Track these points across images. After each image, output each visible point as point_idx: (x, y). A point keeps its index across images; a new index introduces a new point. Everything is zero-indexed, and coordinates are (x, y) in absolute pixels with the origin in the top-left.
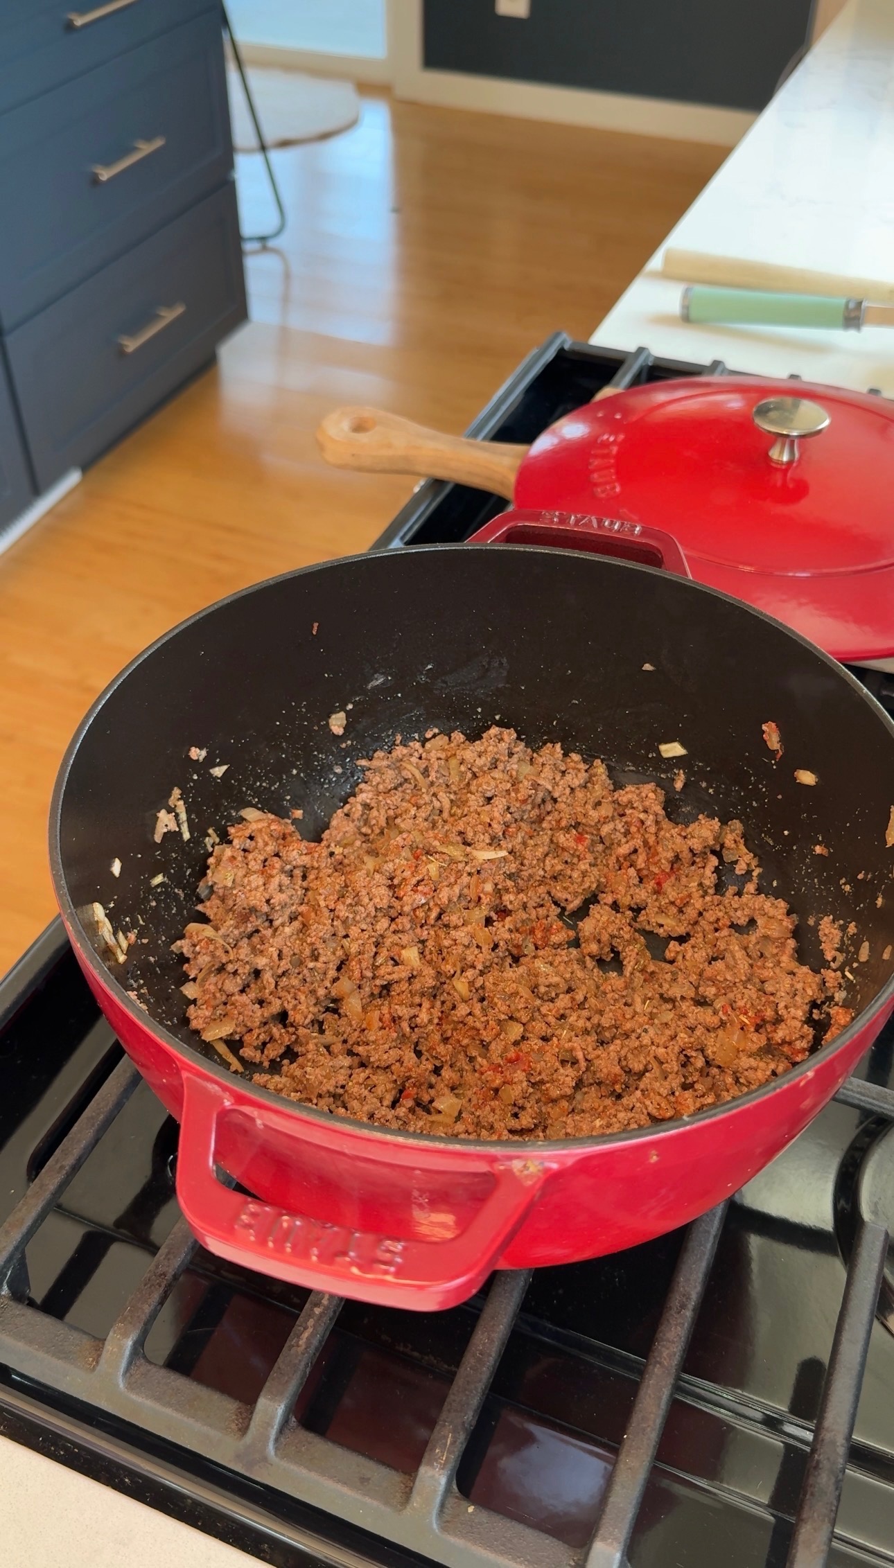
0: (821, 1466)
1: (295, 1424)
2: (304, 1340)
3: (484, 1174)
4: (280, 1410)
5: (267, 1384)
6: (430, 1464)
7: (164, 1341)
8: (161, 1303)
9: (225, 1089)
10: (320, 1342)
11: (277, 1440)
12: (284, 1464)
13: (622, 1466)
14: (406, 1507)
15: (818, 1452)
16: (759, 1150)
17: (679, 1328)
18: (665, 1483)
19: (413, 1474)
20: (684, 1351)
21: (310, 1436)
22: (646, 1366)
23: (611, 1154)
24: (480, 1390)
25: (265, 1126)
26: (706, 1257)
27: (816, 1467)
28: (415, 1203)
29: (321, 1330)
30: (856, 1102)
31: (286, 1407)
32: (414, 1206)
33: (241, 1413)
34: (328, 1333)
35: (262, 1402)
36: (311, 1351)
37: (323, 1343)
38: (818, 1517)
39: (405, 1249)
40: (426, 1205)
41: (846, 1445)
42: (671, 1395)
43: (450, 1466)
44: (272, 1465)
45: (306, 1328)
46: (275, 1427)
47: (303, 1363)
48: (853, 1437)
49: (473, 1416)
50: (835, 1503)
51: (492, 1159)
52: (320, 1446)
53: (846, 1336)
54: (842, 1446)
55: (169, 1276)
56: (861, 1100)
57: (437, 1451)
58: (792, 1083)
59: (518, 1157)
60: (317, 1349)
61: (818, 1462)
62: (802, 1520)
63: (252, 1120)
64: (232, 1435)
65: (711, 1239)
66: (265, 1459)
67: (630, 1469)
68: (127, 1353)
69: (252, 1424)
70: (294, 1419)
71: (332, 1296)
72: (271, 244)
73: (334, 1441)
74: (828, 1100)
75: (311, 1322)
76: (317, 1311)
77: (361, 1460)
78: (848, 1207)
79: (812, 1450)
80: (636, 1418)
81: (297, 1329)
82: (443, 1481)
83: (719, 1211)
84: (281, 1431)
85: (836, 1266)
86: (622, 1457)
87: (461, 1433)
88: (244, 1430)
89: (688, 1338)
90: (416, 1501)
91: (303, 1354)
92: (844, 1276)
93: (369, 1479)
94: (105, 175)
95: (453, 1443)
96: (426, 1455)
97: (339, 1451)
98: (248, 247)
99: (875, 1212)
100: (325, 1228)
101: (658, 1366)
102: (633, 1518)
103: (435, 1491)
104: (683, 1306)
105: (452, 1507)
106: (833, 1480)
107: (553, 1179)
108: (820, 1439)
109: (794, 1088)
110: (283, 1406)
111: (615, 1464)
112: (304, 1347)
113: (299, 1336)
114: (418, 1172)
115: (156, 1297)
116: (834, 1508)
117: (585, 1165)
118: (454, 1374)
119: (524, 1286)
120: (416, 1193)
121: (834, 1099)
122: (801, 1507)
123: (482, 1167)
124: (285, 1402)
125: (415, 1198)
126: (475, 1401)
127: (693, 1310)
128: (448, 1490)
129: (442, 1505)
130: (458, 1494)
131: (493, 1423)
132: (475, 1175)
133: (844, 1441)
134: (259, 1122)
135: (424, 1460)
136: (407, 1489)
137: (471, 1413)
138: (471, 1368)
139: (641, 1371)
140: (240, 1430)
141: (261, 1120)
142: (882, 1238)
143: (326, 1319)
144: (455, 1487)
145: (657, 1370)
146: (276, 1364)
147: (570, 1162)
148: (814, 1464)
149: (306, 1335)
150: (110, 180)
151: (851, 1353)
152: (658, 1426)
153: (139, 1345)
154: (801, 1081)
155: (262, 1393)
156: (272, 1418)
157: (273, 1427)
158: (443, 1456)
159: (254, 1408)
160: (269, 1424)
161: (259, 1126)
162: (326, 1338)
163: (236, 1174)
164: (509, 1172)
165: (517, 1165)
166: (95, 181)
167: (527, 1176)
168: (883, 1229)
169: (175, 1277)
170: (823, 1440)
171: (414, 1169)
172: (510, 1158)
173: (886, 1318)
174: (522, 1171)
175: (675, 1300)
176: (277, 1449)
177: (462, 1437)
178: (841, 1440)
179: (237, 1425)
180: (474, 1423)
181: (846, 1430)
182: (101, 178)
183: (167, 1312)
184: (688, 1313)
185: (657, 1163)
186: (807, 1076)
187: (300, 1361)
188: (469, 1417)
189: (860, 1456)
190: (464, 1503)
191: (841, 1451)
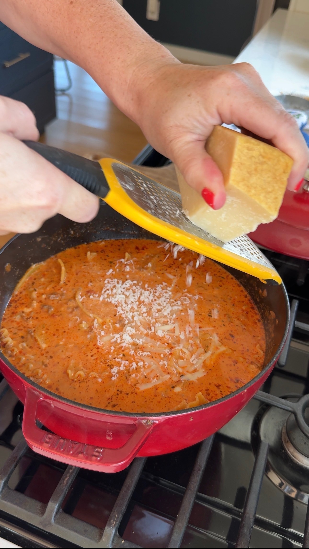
0: (245, 526)
1: (62, 511)
2: (66, 481)
3: (132, 425)
4: (57, 506)
5: (52, 497)
6: (109, 526)
7: (15, 480)
8: (15, 467)
9: (40, 393)
10: (72, 482)
11: (55, 517)
12: (57, 526)
13: (176, 526)
14: (100, 541)
15: (244, 521)
16: (227, 416)
17: (197, 477)
18: (191, 532)
19: (103, 529)
20: (199, 485)
21: (67, 515)
22: (186, 490)
23: (177, 418)
24: (127, 499)
25: (54, 406)
26: (207, 452)
27: (243, 526)
28: (107, 434)
29: (72, 477)
30: (259, 399)
31: (59, 505)
32: (107, 435)
33: (42, 507)
34: (74, 479)
35: (50, 504)
36: (68, 485)
37: (73, 482)
38: (243, 544)
39: (103, 451)
40: (111, 435)
41: (253, 518)
42: (194, 501)
43: (116, 526)
44: (53, 526)
45: (66, 477)
46: (55, 512)
47: (65, 489)
48: (256, 515)
49: (125, 508)
50: (249, 538)
51: (136, 420)
52: (70, 519)
53: (255, 480)
54: (252, 518)
55: (18, 458)
56: (261, 398)
57: (112, 521)
58: (239, 393)
59: (144, 419)
60: (70, 484)
61: (244, 524)
62: (238, 545)
63: (50, 404)
64: (39, 515)
65: (209, 446)
66: (50, 524)
67: (179, 527)
68: (2, 485)
69: (46, 511)
70: (61, 509)
71: (76, 467)
72: (67, 92)
73: (75, 517)
74: (250, 399)
75: (68, 475)
76: (71, 471)
77: (84, 524)
78: (256, 434)
79: (242, 520)
80: (182, 509)
81: (64, 476)
82: (114, 531)
83: (212, 437)
84: (57, 513)
85: (252, 455)
86: (176, 523)
87: (121, 514)
88: (43, 513)
89: (200, 481)
90: (104, 538)
91: (65, 486)
92: (254, 459)
93: (88, 530)
94: (8, 65)
95: (118, 518)
96: (108, 522)
97: (77, 521)
98: (58, 93)
99: (265, 437)
100: (75, 443)
101: (190, 490)
102: (180, 544)
103: (111, 535)
104: (199, 470)
105: (116, 541)
106: (249, 530)
107: (157, 427)
108: (245, 516)
109: (240, 395)
110: (57, 505)
111: (174, 526)
112: (65, 484)
113: (64, 479)
114: (109, 424)
115: (13, 466)
116: (249, 541)
117: (167, 422)
118: (119, 493)
119: (144, 462)
120: (108, 431)
121: (253, 398)
122: (238, 540)
123: (132, 422)
124: (58, 503)
125: (107, 433)
126: (126, 503)
127: (202, 471)
128: (115, 534)
129: (113, 540)
130: (119, 536)
131: (132, 510)
132: (129, 425)
133: (253, 517)
134: (52, 405)
135: (107, 524)
136: (101, 534)
137: (124, 507)
138: (125, 491)
139: (184, 493)
140: (42, 513)
141: (53, 404)
142: (267, 446)
143: (74, 474)
144: (118, 533)
145: (189, 492)
146: (55, 490)
147: (162, 421)
148: (243, 525)
149: (66, 479)
150: (10, 67)
151: (256, 486)
152: (189, 512)
153: (6, 483)
154: (242, 393)
155: (50, 500)
156: (54, 509)
157: (54, 512)
158: (114, 523)
159: (47, 505)
160: (52, 511)
161: (52, 406)
162: (73, 480)
163: (43, 423)
164: (141, 423)
165: (144, 421)
166: (4, 67)
167: (147, 426)
168: (268, 443)
169: (20, 458)
170: (245, 517)
171: (108, 422)
172: (142, 419)
173: (267, 473)
174: (146, 424)
175: (197, 467)
176: (55, 520)
177: (121, 516)
178: (252, 517)
179: (41, 511)
180: (125, 511)
181: (254, 513)
182: (7, 66)
183: (17, 470)
184: (201, 472)
185: (192, 421)
186: (244, 391)
187: (64, 489)
188: (123, 509)
189: (258, 522)
190: (121, 539)
191: (252, 520)
